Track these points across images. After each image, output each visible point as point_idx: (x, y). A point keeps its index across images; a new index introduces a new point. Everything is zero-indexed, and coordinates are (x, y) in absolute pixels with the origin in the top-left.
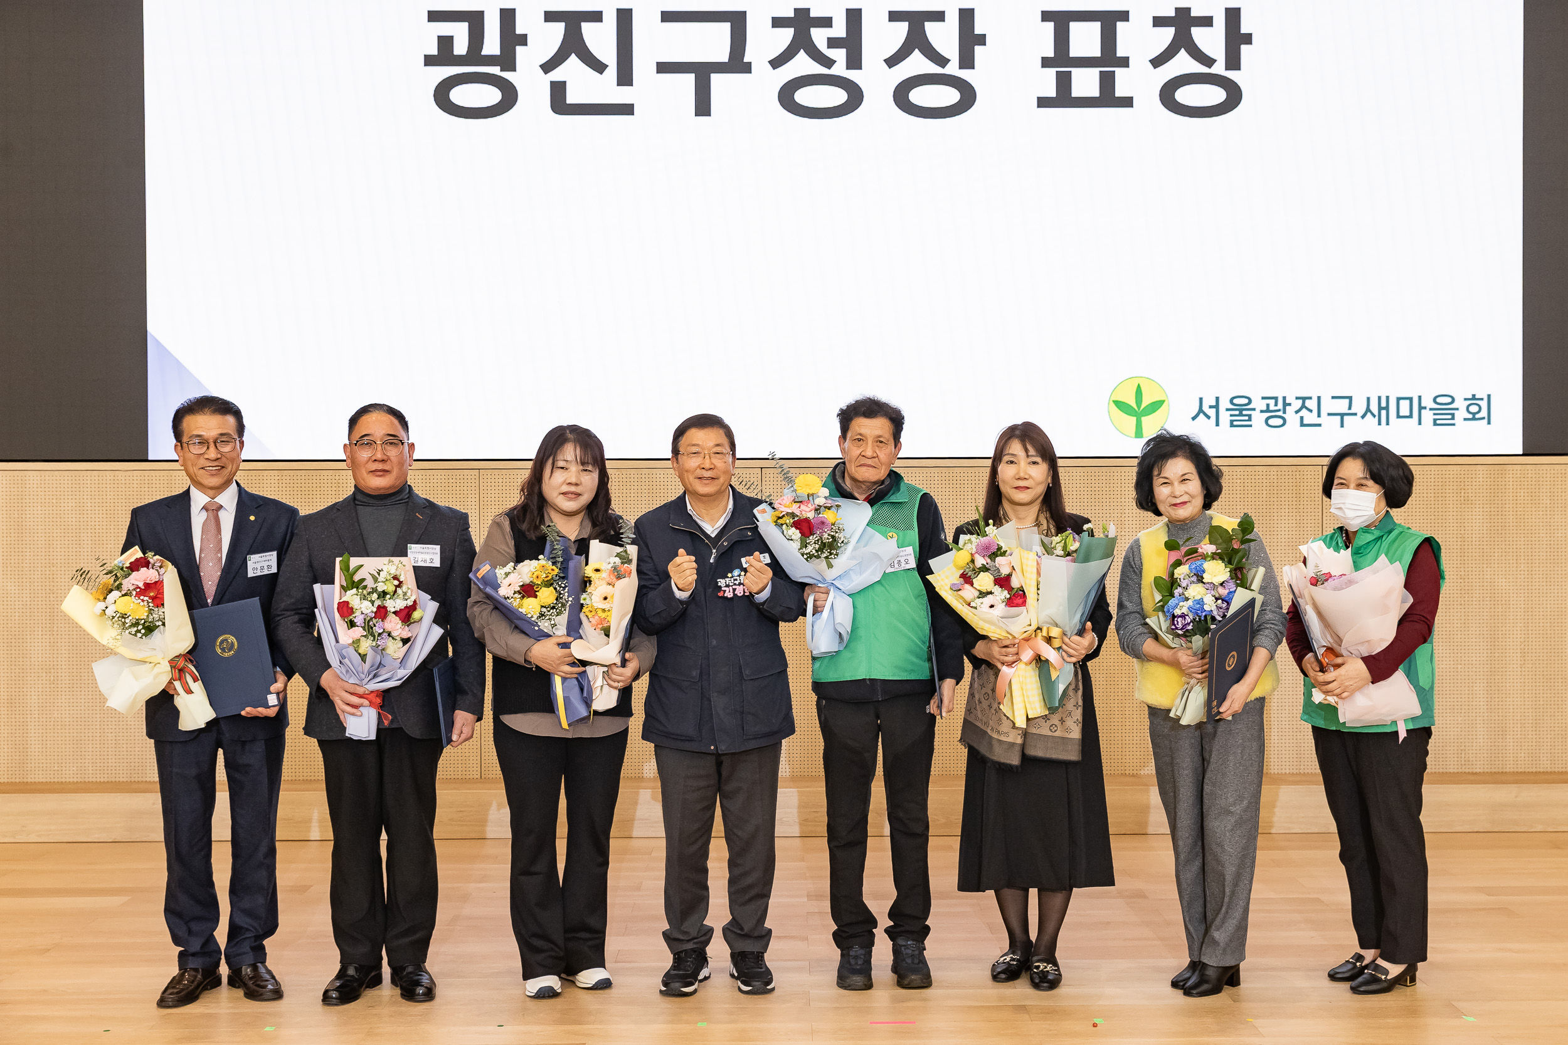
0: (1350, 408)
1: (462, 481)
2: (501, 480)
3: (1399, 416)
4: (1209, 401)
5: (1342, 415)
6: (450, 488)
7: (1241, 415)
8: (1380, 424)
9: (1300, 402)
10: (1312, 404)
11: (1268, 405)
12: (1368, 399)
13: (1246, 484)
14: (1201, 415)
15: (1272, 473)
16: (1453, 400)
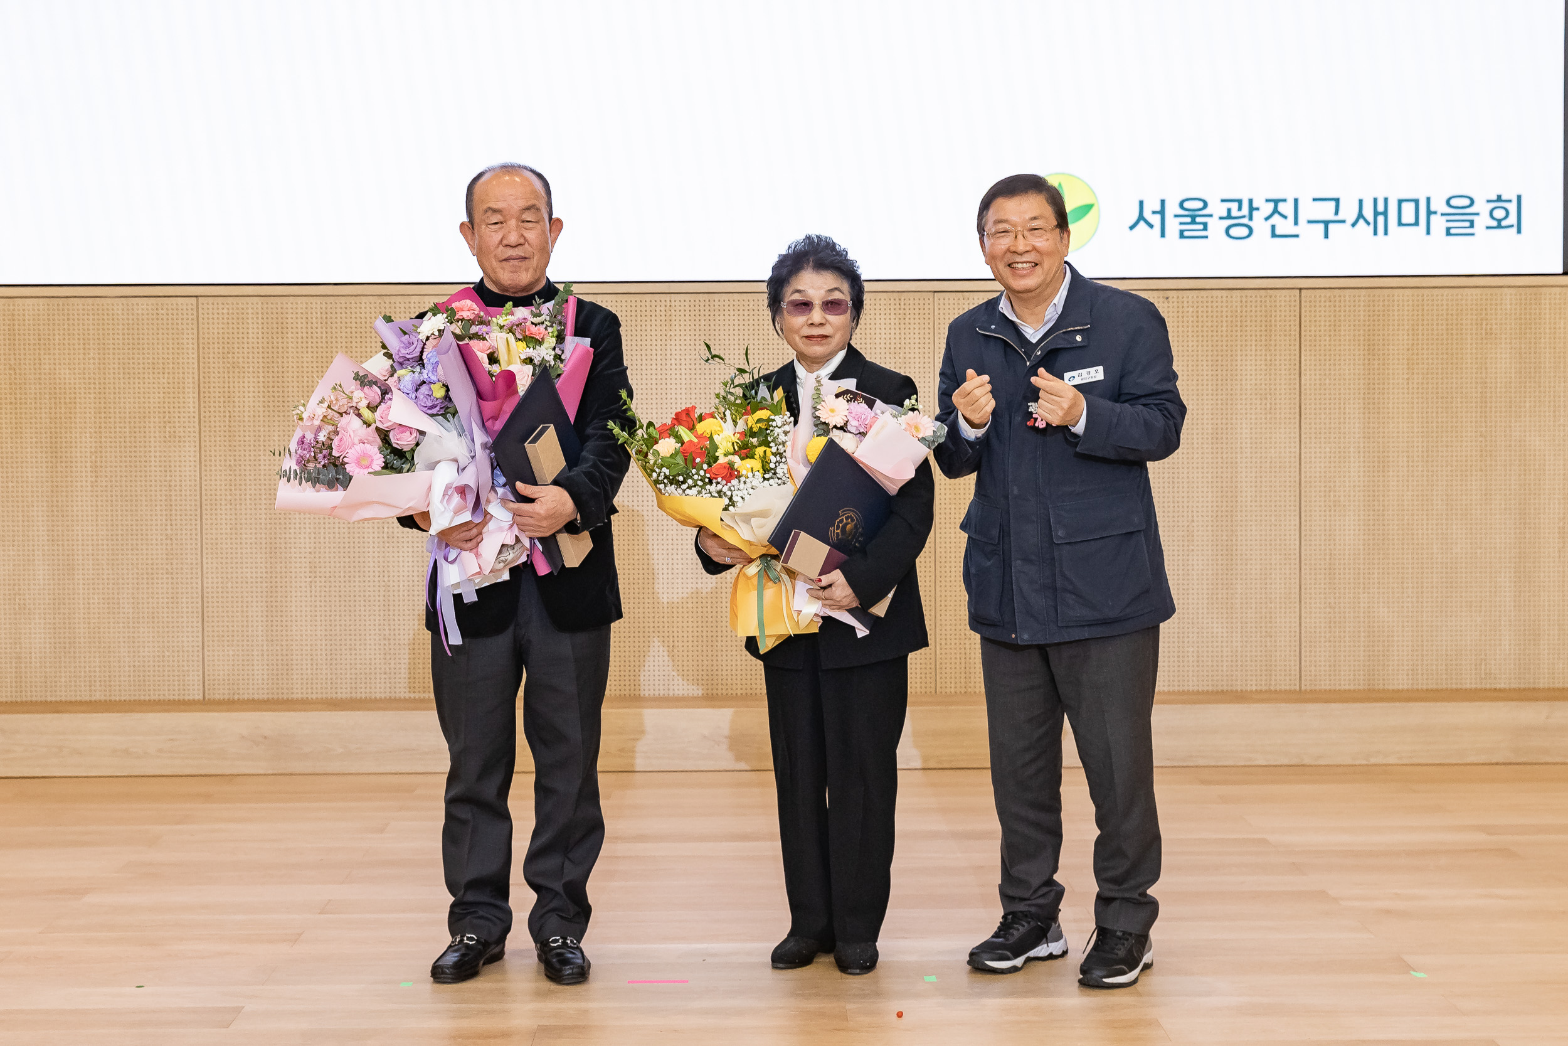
0: (1336, 213)
1: (175, 312)
2: (225, 311)
3: (1400, 224)
4: (1152, 205)
5: (1326, 223)
6: (160, 322)
7: (1193, 222)
8: (1375, 233)
9: (1271, 205)
10: (1287, 208)
11: (1229, 210)
12: (1361, 201)
13: (1200, 314)
14: (1142, 223)
15: (1234, 299)
16: (1472, 202)
